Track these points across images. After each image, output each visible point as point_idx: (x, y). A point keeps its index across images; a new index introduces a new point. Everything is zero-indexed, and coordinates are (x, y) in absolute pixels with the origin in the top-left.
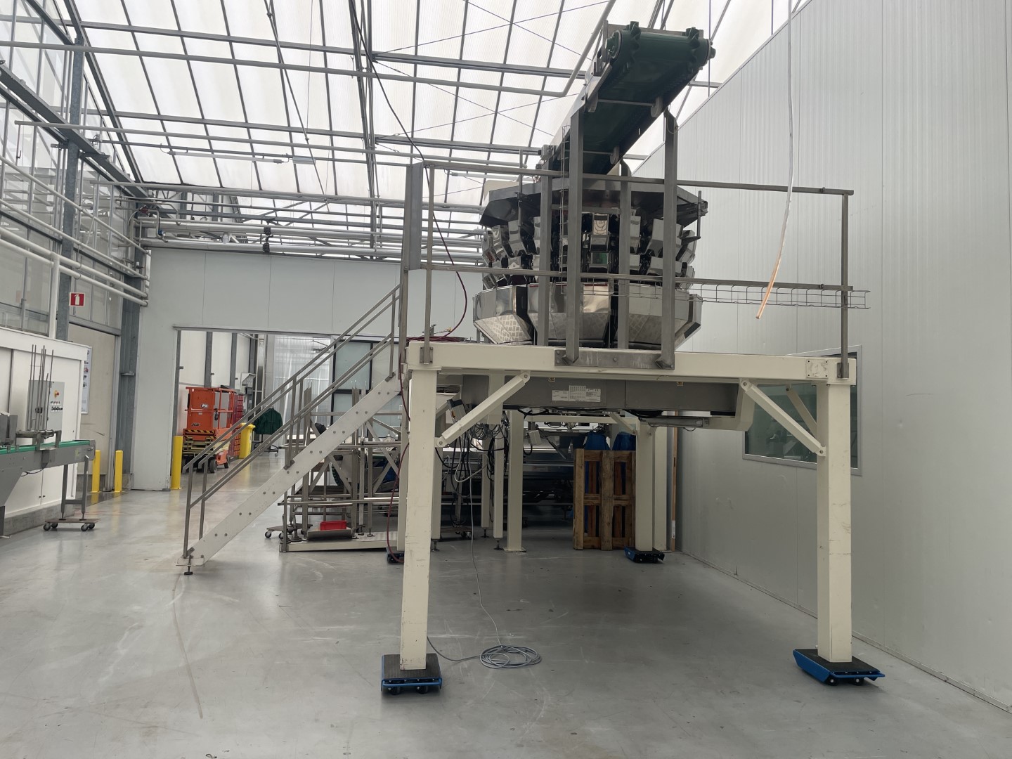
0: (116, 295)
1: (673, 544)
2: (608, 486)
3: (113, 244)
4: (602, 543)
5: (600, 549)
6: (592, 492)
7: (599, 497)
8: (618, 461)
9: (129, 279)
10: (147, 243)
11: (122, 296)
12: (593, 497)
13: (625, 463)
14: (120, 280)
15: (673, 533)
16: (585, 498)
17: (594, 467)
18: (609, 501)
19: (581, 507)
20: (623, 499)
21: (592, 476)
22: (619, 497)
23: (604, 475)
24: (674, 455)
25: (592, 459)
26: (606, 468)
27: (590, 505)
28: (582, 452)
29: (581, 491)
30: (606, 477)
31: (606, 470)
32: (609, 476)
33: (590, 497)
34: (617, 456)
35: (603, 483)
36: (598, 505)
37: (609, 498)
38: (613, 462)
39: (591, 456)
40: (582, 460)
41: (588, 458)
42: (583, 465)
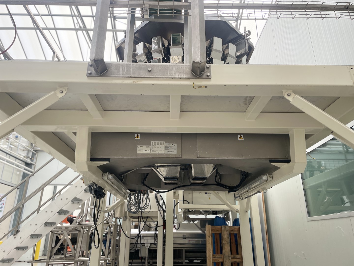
0: (20, 171)
2: (227, 248)
3: (20, 149)
6: (218, 254)
7: (222, 256)
8: (232, 233)
9: (27, 164)
10: (37, 150)
11: (23, 171)
12: (219, 256)
13: (236, 234)
14: (23, 165)
16: (213, 258)
17: (218, 237)
18: (228, 259)
19: (211, 263)
20: (237, 258)
21: (217, 243)
22: (234, 256)
23: (224, 242)
24: (266, 228)
25: (216, 232)
26: (225, 237)
27: (217, 262)
28: (209, 227)
29: (211, 253)
30: (225, 243)
31: (225, 238)
32: (227, 242)
33: (216, 256)
34: (231, 230)
35: (224, 247)
36: (222, 262)
37: (228, 257)
38: (229, 233)
39: (216, 230)
40: (209, 232)
41: (214, 231)
42: (210, 235)
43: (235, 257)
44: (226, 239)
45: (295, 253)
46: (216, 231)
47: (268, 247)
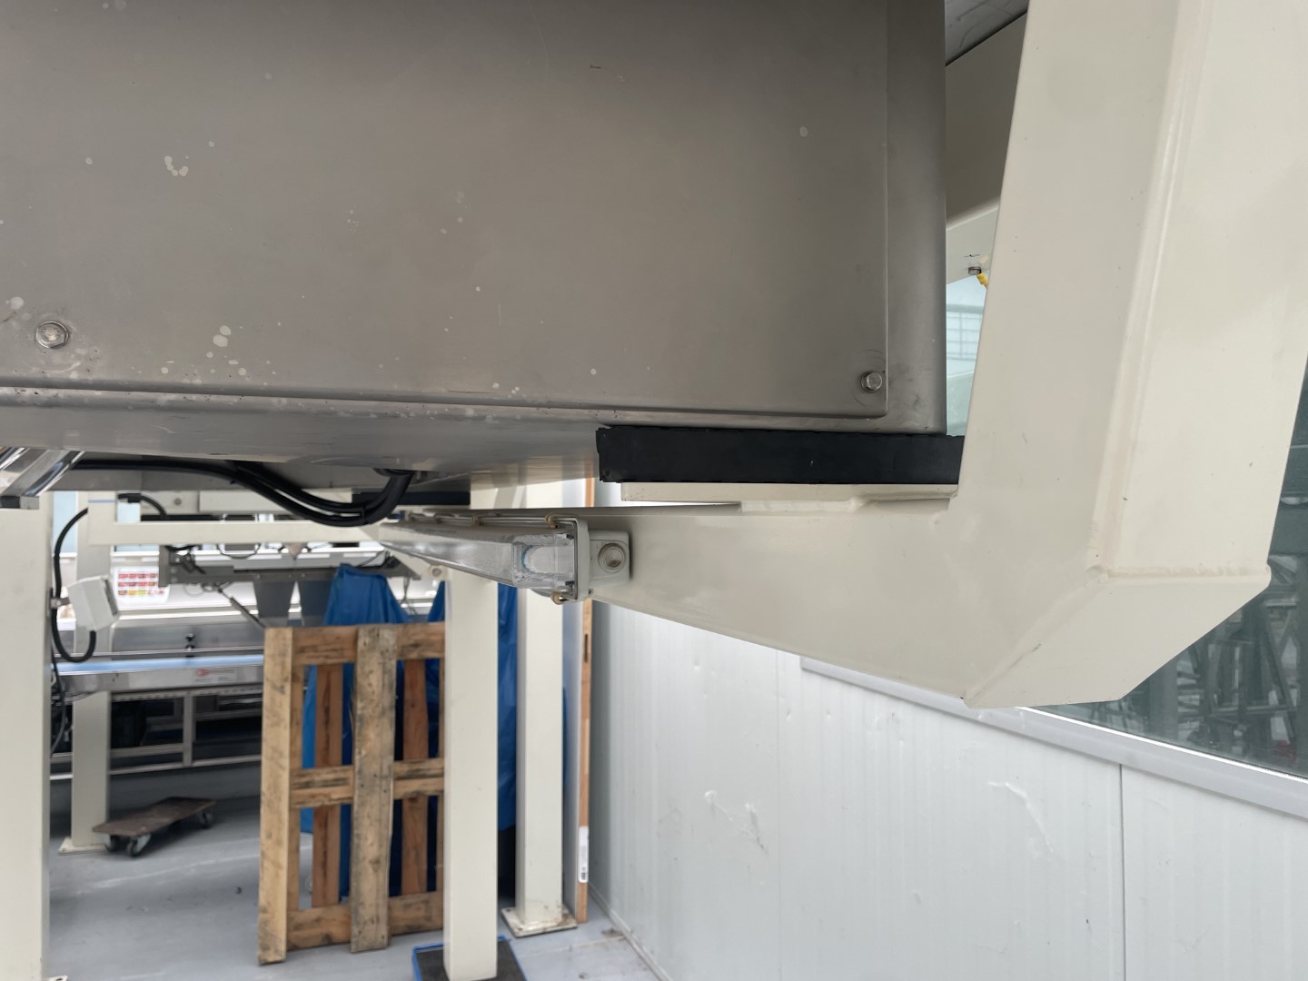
1: (580, 897)
2: (375, 738)
4: (355, 930)
5: (346, 943)
6: (326, 763)
7: (348, 776)
8: (414, 655)
12: (331, 776)
15: (582, 864)
16: (293, 786)
17: (337, 680)
18: (377, 789)
19: (280, 820)
20: (432, 772)
21: (327, 711)
22: (416, 767)
23: (363, 708)
24: (585, 628)
25: (327, 657)
26: (370, 685)
27: (318, 804)
28: (284, 639)
29: (281, 767)
30: (368, 712)
31: (370, 690)
32: (379, 710)
33: (317, 778)
34: (412, 642)
35: (360, 734)
36: (346, 802)
37: (378, 782)
38: (394, 663)
39: (324, 648)
40: (283, 664)
41: (312, 654)
42: (286, 680)
43: (418, 770)
44: (373, 693)
45: (707, 794)
46: (327, 651)
47: (583, 718)
